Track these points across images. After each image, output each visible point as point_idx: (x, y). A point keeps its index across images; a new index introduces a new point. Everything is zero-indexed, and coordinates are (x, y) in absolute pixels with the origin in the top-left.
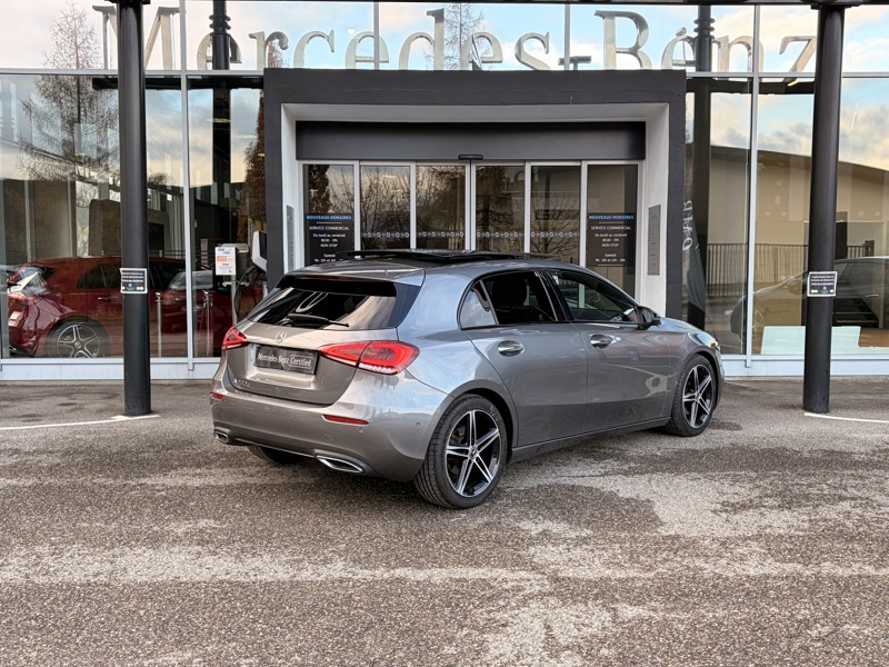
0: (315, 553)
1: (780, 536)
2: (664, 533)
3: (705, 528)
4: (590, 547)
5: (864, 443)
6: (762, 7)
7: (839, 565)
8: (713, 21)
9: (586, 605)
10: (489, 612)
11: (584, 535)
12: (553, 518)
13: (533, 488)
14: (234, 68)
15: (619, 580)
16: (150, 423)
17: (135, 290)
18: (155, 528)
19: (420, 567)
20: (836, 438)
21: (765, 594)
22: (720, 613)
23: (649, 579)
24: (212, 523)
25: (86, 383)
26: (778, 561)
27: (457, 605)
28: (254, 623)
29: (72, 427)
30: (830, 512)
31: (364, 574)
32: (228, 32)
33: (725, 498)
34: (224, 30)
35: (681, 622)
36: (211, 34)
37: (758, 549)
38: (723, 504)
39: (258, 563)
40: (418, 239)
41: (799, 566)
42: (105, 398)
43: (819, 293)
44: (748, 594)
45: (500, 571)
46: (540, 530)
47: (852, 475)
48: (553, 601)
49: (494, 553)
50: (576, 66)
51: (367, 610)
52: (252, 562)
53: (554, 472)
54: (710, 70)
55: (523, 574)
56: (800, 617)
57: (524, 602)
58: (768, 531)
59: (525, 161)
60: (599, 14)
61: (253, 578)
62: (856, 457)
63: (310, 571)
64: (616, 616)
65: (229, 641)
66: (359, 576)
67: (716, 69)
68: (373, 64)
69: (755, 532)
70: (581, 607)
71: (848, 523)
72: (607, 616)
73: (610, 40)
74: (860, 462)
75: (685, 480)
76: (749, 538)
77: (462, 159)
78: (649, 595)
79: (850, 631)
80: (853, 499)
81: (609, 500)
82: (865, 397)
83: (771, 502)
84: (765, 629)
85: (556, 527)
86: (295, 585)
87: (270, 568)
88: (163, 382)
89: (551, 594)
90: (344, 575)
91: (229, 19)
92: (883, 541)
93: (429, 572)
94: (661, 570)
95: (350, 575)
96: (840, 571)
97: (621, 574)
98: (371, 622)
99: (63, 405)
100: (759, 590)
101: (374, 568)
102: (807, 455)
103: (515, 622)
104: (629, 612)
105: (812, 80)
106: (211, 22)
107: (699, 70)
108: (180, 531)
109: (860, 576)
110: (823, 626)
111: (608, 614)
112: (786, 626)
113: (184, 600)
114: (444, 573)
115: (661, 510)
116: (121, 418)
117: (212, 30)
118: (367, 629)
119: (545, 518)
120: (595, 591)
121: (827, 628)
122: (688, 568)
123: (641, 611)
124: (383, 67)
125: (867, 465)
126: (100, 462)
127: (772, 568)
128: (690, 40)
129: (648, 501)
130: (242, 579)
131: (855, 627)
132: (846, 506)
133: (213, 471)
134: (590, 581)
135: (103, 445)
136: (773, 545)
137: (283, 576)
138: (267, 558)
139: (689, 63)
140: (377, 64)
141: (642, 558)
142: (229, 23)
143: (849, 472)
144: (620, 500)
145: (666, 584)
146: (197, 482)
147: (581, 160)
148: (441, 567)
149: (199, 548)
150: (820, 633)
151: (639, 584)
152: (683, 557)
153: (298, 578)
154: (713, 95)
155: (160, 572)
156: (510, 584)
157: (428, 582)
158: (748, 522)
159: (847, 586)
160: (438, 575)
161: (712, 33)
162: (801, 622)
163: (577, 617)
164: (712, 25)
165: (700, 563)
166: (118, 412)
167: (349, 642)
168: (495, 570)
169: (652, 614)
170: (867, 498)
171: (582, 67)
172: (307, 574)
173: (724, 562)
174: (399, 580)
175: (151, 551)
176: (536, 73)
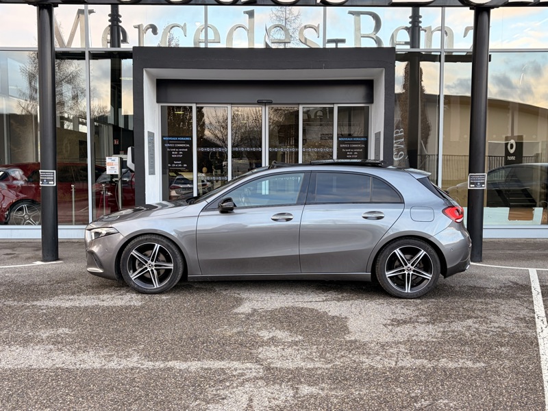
0: (123, 350)
1: (421, 341)
2: (348, 339)
3: (375, 336)
4: (297, 348)
5: (497, 281)
6: (446, 8)
7: (451, 361)
8: (421, 17)
9: (281, 386)
10: (217, 390)
11: (297, 339)
12: (282, 328)
13: (276, 309)
14: (124, 47)
15: (308, 370)
16: (54, 267)
17: (48, 184)
18: (30, 334)
19: (186, 360)
20: (480, 278)
21: (397, 379)
22: (364, 391)
23: (327, 369)
24: (67, 330)
25: (27, 241)
26: (413, 358)
27: (199, 385)
28: (67, 395)
29: (5, 268)
30: (458, 326)
31: (149, 364)
32: (120, 24)
33: (395, 316)
34: (117, 23)
35: (337, 397)
36: (109, 26)
37: (403, 350)
38: (392, 320)
39: (85, 356)
40: (233, 152)
41: (426, 361)
42: (35, 250)
43: (475, 187)
44: (386, 379)
45: (235, 363)
46: (271, 336)
47: (481, 302)
48: (260, 383)
49: (236, 351)
50: (337, 45)
51: (141, 388)
52: (82, 356)
53: (294, 299)
54: (419, 47)
55: (249, 365)
56: (413, 395)
57: (242, 384)
58: (414, 338)
59: (299, 104)
60: (350, 13)
61: (78, 366)
62: (488, 291)
63: (116, 362)
64: (297, 393)
65: (46, 408)
66: (145, 366)
67: (423, 46)
68: (204, 44)
69: (406, 339)
70: (277, 387)
71: (467, 334)
72: (291, 393)
73: (358, 29)
74: (490, 294)
75: (374, 304)
76: (401, 343)
77: (260, 103)
78: (323, 379)
79: (441, 404)
80: (476, 318)
81: (320, 317)
82: (509, 252)
83: (423, 319)
84: (388, 402)
85: (281, 334)
86: (102, 371)
87: (91, 360)
88: (74, 241)
89: (261, 378)
90: (135, 365)
91: (121, 17)
92: (485, 345)
93: (190, 363)
94: (337, 363)
95: (139, 365)
96: (451, 365)
97: (310, 365)
98: (141, 396)
99: (7, 254)
100: (395, 376)
101: (156, 361)
102: (457, 289)
103: (231, 396)
104: (305, 390)
105: (471, 54)
106: (110, 18)
107: (412, 47)
108: (44, 336)
109: (461, 368)
110: (426, 400)
111: (292, 392)
112: (403, 401)
113: (29, 380)
114: (199, 364)
115: (352, 324)
116: (39, 263)
117: (110, 23)
118: (137, 400)
119: (276, 328)
120: (290, 376)
121: (427, 402)
122: (355, 361)
123: (314, 389)
124: (210, 46)
125: (493, 296)
126: (14, 292)
127: (407, 362)
128: (407, 28)
129: (346, 318)
130: (71, 367)
131: (446, 401)
132: (470, 322)
133: (80, 297)
134: (289, 370)
135: (20, 279)
136: (414, 347)
137: (97, 365)
138: (92, 353)
139: (406, 43)
140: (206, 44)
141: (328, 355)
142: (121, 19)
143: (480, 300)
144: (328, 317)
145: (336, 373)
146: (68, 304)
147: (333, 104)
148: (199, 360)
149: (52, 347)
150: (422, 405)
151: (319, 372)
152: (353, 355)
153: (106, 367)
154: (421, 63)
155: (22, 361)
156: (238, 371)
157: (187, 370)
158: (404, 332)
159: (450, 375)
160: (194, 365)
161: (420, 25)
162: (413, 398)
163: (272, 393)
164: (420, 19)
165: (363, 358)
166: (37, 259)
167: (121, 408)
168: (232, 362)
169: (320, 392)
170: (485, 317)
171: (340, 45)
172: (113, 365)
173: (379, 358)
174: (170, 369)
175: (21, 349)
176: (311, 49)
